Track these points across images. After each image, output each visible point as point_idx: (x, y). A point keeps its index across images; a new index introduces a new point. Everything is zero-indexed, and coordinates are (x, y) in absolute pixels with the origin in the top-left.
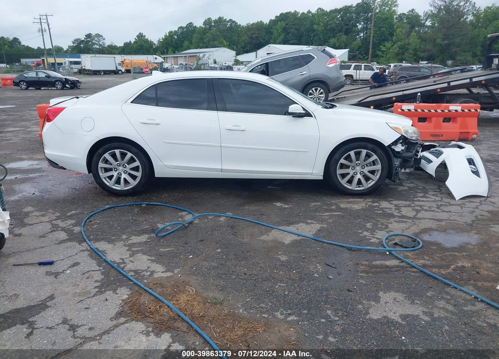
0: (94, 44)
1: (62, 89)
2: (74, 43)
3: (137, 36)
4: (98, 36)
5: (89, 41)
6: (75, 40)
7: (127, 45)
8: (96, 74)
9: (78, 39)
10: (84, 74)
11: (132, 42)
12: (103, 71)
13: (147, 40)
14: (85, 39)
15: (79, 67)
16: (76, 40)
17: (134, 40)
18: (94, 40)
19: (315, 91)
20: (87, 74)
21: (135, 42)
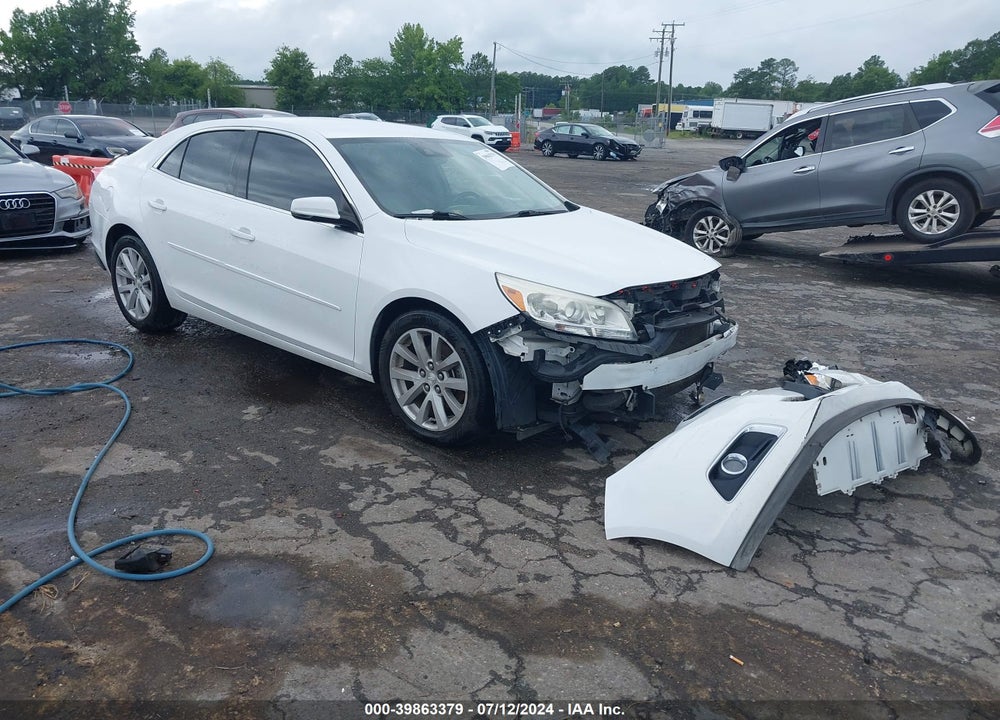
0: (775, 79)
1: (603, 159)
2: (736, 77)
3: (867, 63)
4: (787, 63)
5: (766, 74)
6: (740, 72)
7: (839, 81)
8: (729, 137)
9: (746, 70)
10: (707, 136)
11: (852, 75)
12: (743, 131)
13: (886, 70)
14: (759, 69)
15: (704, 121)
16: (742, 72)
17: (857, 71)
18: (776, 71)
19: (932, 200)
20: (713, 136)
21: (859, 76)
